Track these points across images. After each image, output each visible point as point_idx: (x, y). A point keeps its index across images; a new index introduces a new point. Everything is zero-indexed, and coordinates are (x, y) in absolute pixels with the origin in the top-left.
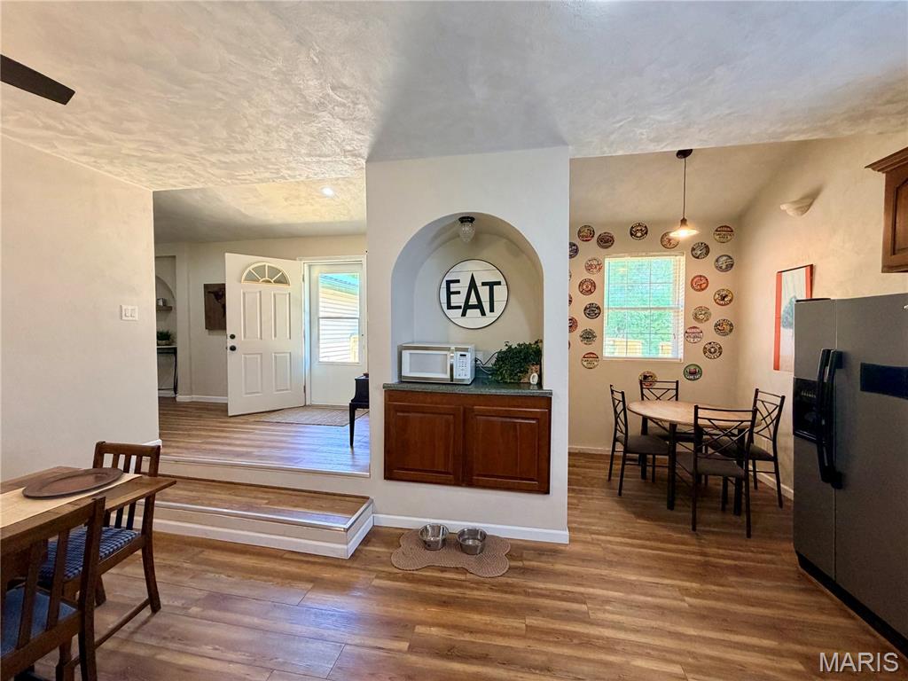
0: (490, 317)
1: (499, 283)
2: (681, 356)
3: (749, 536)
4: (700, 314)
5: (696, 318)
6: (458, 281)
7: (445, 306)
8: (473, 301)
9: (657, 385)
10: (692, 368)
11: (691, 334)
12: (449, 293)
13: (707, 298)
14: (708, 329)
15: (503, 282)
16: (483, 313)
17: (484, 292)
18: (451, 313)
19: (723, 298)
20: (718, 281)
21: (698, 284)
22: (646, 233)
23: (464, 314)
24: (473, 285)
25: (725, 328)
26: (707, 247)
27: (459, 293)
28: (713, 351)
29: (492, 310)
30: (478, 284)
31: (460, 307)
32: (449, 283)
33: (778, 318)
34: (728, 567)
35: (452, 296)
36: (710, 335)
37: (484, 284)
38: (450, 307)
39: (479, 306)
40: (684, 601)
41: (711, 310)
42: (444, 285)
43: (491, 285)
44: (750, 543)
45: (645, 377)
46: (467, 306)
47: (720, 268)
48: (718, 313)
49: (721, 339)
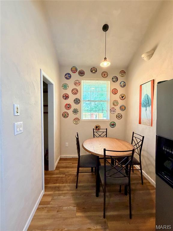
10: (113, 123)
11: (112, 110)
13: (117, 97)
20: (121, 91)
22: (96, 71)
25: (123, 108)
26: (117, 78)
28: (119, 117)
33: (140, 103)
36: (118, 111)
45: (97, 127)
47: (121, 86)
48: (121, 103)
49: (122, 113)
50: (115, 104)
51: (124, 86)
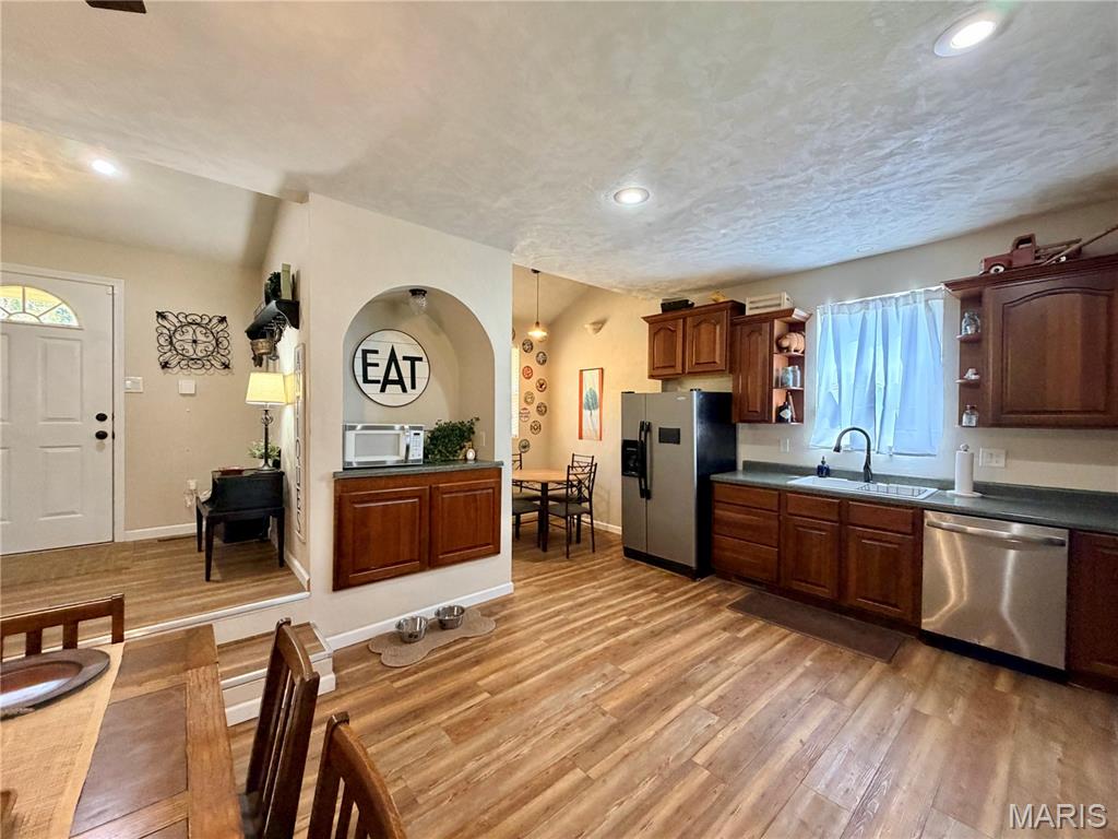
0: (412, 394)
1: (420, 359)
2: (516, 432)
5: (526, 401)
6: (376, 352)
7: (360, 379)
8: (393, 375)
10: (524, 442)
11: (523, 414)
12: (366, 365)
13: (532, 385)
14: (532, 409)
15: (425, 359)
16: (404, 390)
17: (405, 367)
18: (367, 388)
19: (541, 386)
20: (538, 372)
21: (527, 373)
23: (383, 390)
24: (393, 358)
25: (542, 410)
26: (532, 344)
27: (377, 365)
28: (536, 428)
29: (413, 387)
30: (399, 358)
31: (378, 382)
32: (365, 352)
33: (581, 403)
35: (369, 368)
36: (535, 416)
37: (405, 358)
38: (366, 380)
39: (400, 382)
40: (597, 592)
41: (535, 395)
42: (359, 354)
43: (413, 360)
46: (387, 381)
47: (539, 362)
48: (539, 398)
49: (540, 419)
50: (529, 400)
51: (545, 361)
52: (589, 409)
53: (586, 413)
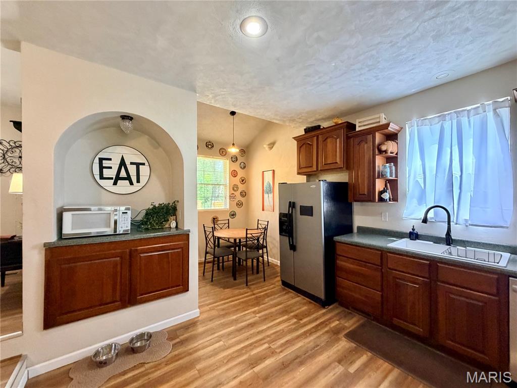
0: (137, 187)
1: (143, 164)
2: (228, 207)
3: (265, 280)
4: (235, 188)
5: (233, 189)
6: (110, 159)
7: (97, 177)
8: (123, 174)
9: (219, 222)
10: (232, 213)
11: (232, 197)
12: (101, 168)
13: (237, 180)
14: (238, 194)
15: (147, 164)
16: (131, 183)
17: (132, 170)
18: (102, 182)
19: (243, 181)
20: (241, 173)
21: (234, 174)
22: (213, 147)
23: (115, 183)
24: (123, 163)
25: (244, 194)
26: (237, 158)
27: (110, 168)
28: (240, 204)
29: (138, 181)
30: (127, 163)
31: (112, 178)
32: (101, 160)
33: (263, 190)
34: (263, 296)
35: (104, 170)
36: (239, 197)
37: (132, 163)
38: (102, 177)
39: (128, 178)
40: (256, 316)
41: (239, 186)
42: (97, 161)
43: (138, 165)
44: (266, 283)
45: (214, 219)
46: (118, 178)
47: (241, 168)
48: (241, 187)
49: (243, 200)
52: (268, 193)
53: (266, 196)
